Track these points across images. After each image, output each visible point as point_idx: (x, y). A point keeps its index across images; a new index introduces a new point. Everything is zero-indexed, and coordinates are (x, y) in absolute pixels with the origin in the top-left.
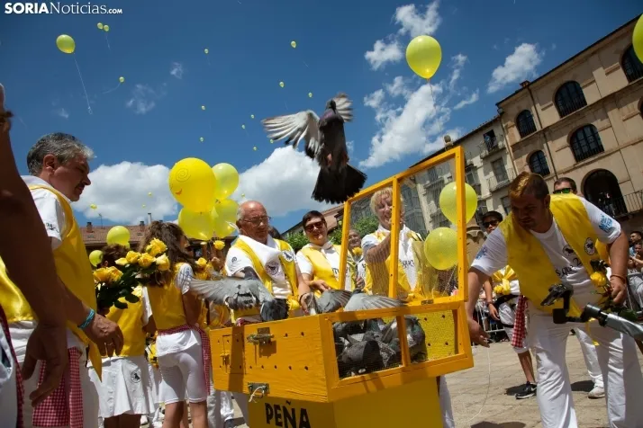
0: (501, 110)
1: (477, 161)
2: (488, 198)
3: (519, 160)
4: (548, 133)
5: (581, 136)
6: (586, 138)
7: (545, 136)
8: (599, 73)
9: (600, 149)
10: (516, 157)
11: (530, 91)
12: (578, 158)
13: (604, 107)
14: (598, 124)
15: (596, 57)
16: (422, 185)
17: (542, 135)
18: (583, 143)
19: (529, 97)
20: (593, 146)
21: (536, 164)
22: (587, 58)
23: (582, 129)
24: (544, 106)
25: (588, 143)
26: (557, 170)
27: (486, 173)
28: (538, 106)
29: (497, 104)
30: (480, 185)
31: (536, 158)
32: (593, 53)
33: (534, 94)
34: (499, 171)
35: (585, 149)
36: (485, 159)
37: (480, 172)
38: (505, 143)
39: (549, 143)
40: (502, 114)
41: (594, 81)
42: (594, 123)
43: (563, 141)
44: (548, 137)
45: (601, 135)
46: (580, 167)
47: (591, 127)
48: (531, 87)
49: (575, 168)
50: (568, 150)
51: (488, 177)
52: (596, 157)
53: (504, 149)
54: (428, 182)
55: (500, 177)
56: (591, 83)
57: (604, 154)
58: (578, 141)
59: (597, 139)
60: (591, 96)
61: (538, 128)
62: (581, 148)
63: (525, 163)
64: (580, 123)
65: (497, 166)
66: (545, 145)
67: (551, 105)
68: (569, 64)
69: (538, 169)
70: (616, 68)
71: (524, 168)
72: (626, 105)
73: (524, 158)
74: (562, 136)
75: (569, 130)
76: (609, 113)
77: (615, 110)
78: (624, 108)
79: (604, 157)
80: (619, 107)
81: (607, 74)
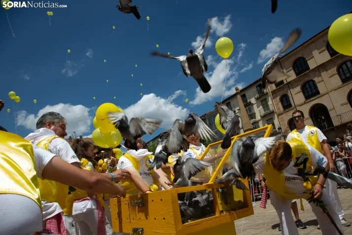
1: (253, 101)
2: (260, 120)
4: (290, 85)
5: (308, 86)
6: (310, 87)
7: (289, 86)
8: (315, 53)
9: (318, 93)
10: (274, 98)
12: (308, 97)
13: (319, 70)
14: (316, 79)
15: (313, 44)
17: (287, 86)
18: (309, 89)
20: (314, 91)
21: (285, 101)
22: (309, 45)
23: (308, 82)
24: (287, 71)
25: (311, 90)
26: (296, 104)
27: (258, 107)
30: (255, 113)
31: (284, 99)
32: (312, 42)
33: (282, 64)
34: (265, 106)
35: (310, 93)
36: (257, 99)
37: (255, 106)
38: (268, 90)
39: (291, 90)
41: (313, 57)
42: (314, 79)
43: (298, 89)
44: (290, 87)
45: (318, 85)
46: (308, 102)
47: (313, 81)
48: (280, 60)
49: (305, 103)
50: (301, 94)
51: (259, 109)
52: (316, 97)
53: (267, 93)
55: (266, 109)
56: (312, 58)
57: (320, 95)
58: (306, 89)
59: (316, 88)
60: (312, 64)
61: (285, 82)
62: (308, 92)
63: (279, 101)
64: (307, 79)
65: (264, 103)
66: (289, 91)
67: (291, 70)
68: (300, 47)
69: (286, 104)
70: (325, 50)
71: (278, 104)
72: (330, 69)
73: (278, 98)
74: (298, 86)
75: (302, 82)
76: (322, 74)
77: (325, 72)
78: (329, 71)
79: (320, 97)
80: (327, 70)
81: (320, 53)
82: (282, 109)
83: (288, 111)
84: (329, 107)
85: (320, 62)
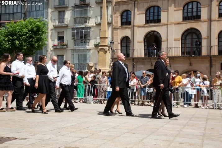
1: (93, 3)
2: (93, 27)
5: (152, 10)
6: (154, 12)
9: (159, 21)
12: (148, 21)
14: (162, 7)
17: (133, 2)
18: (152, 14)
20: (156, 18)
21: (125, 17)
23: (154, 7)
25: (154, 16)
26: (135, 24)
30: (90, 18)
31: (125, 14)
35: (152, 18)
36: (97, 3)
37: (92, 10)
39: (136, 9)
45: (162, 14)
46: (147, 27)
47: (159, 8)
49: (144, 26)
50: (144, 16)
51: (96, 15)
52: (156, 24)
53: (111, 1)
54: (57, 5)
57: (160, 24)
58: (150, 12)
59: (159, 15)
62: (150, 16)
63: (120, 14)
66: (133, 9)
69: (124, 20)
71: (117, 17)
73: (120, 11)
74: (143, 6)
78: (177, 4)
79: (159, 26)
80: (175, 3)
82: (119, 24)
84: (163, 38)
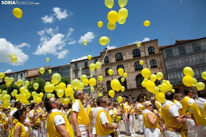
0: (101, 55)
3: (103, 69)
4: (112, 64)
8: (127, 53)
11: (110, 52)
13: (127, 62)
15: (127, 49)
16: (72, 69)
17: (110, 64)
19: (109, 53)
22: (125, 49)
28: (111, 56)
29: (101, 53)
31: (107, 70)
32: (127, 48)
33: (111, 53)
39: (112, 67)
40: (101, 56)
41: (126, 55)
42: (124, 65)
45: (125, 68)
47: (123, 65)
49: (117, 75)
50: (116, 70)
54: (74, 69)
56: (125, 55)
60: (125, 58)
61: (110, 62)
63: (104, 70)
64: (121, 64)
67: (114, 57)
68: (122, 48)
69: (107, 73)
70: (131, 54)
71: (104, 72)
72: (132, 63)
73: (105, 69)
74: (115, 66)
75: (118, 65)
76: (128, 64)
77: (129, 64)
78: (131, 64)
80: (130, 63)
81: (129, 54)
82: (105, 75)
83: (108, 77)
84: (127, 79)
85: (128, 58)
